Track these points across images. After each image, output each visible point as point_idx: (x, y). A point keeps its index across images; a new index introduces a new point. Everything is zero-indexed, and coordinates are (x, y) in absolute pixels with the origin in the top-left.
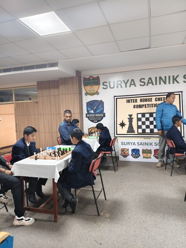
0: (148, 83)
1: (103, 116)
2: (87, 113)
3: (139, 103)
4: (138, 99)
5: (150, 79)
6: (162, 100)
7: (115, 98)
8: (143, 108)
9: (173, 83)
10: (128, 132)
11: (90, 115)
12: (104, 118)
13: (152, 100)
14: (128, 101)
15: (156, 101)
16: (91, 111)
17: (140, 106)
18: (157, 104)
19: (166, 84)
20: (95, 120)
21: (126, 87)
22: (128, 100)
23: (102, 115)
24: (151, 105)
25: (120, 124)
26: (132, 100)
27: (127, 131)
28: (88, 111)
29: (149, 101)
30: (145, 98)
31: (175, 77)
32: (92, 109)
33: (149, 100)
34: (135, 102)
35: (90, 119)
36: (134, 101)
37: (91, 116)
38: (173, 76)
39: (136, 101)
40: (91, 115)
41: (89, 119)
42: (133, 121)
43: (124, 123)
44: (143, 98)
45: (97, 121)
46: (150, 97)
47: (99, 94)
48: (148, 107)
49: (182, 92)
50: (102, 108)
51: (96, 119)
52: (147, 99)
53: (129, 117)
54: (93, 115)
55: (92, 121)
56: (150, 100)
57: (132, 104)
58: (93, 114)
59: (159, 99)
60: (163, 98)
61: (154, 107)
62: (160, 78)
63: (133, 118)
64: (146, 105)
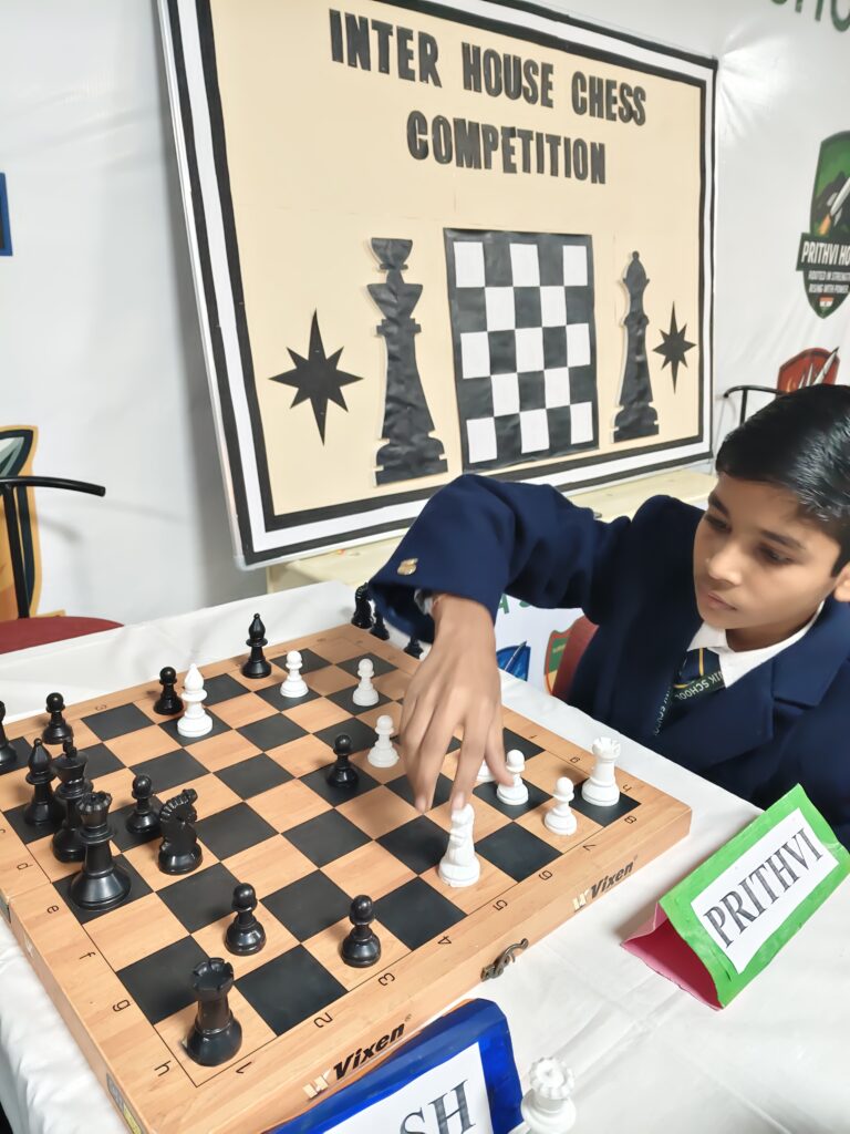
3: (452, 100)
6: (615, 109)
8: (488, 165)
10: (387, 464)
13: (550, 95)
14: (351, 43)
15: (578, 105)
17: (467, 145)
18: (584, 145)
22: (350, 18)
24: (547, 147)
25: (291, 366)
26: (393, 41)
27: (382, 456)
29: (534, 100)
34: (414, 64)
36: (404, 54)
39: (429, 67)
42: (419, 329)
43: (328, 354)
44: (482, 40)
46: (538, 54)
48: (527, 168)
49: (715, 66)
52: (517, 62)
53: (382, 278)
56: (538, 79)
57: (398, 97)
59: (593, 98)
60: (618, 85)
61: (568, 174)
63: (416, 292)
64: (512, 142)
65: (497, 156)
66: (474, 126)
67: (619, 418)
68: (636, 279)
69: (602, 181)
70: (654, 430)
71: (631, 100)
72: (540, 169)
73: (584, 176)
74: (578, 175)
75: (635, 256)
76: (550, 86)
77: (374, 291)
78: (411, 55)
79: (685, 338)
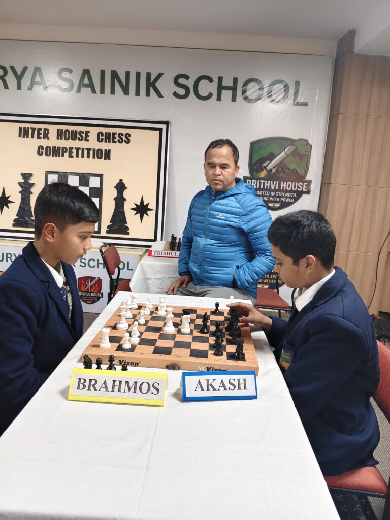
0: (81, 85)
3: (53, 141)
5: (86, 72)
6: (116, 140)
8: (63, 156)
9: (148, 94)
10: (17, 223)
13: (88, 138)
14: (24, 133)
15: (99, 140)
17: (56, 152)
18: (101, 150)
19: (128, 95)
21: (19, 87)
22: (25, 128)
24: (86, 152)
26: (36, 132)
29: (82, 140)
30: (71, 128)
31: (152, 79)
33: (82, 137)
34: (42, 136)
36: (39, 133)
38: (149, 75)
39: (46, 135)
42: (32, 193)
43: (6, 196)
44: (64, 128)
46: (84, 129)
48: (77, 156)
49: (167, 123)
52: (76, 131)
53: (23, 181)
56: (84, 135)
57: (35, 143)
59: (109, 138)
60: (117, 134)
61: (94, 157)
62: (114, 75)
63: (32, 185)
64: (72, 151)
65: (66, 155)
66: (59, 148)
67: (109, 227)
68: (121, 187)
69: (109, 159)
70: (128, 233)
71: (124, 137)
72: (83, 156)
73: (101, 158)
74: (98, 158)
75: (121, 180)
76: (88, 136)
77: (19, 184)
78: (41, 133)
79: (149, 207)
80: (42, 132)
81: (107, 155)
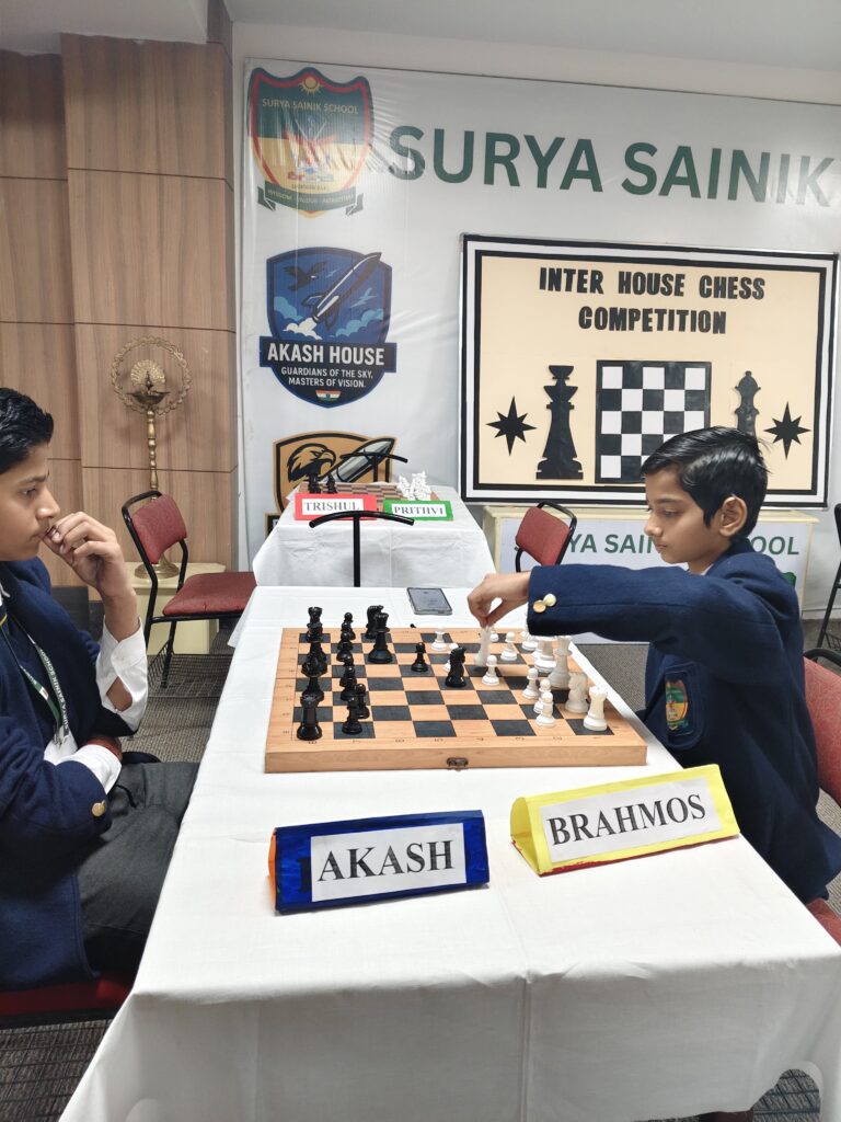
0: (672, 179)
1: (378, 363)
2: (268, 334)
3: (611, 297)
4: (610, 273)
5: (684, 153)
6: (736, 292)
7: (473, 246)
8: (632, 328)
9: (801, 199)
11: (290, 352)
12: (387, 376)
13: (682, 289)
14: (551, 280)
15: (704, 293)
16: (298, 323)
17: (617, 319)
18: (708, 314)
19: (762, 200)
20: (325, 388)
21: (542, 183)
22: (552, 270)
23: (374, 356)
24: (677, 318)
25: (498, 419)
26: (575, 278)
28: (275, 320)
29: (669, 293)
30: (646, 269)
31: (812, 168)
32: (309, 310)
33: (665, 283)
34: (587, 286)
35: (292, 381)
36: (581, 281)
37: (296, 355)
38: (805, 161)
39: (596, 285)
40: (296, 347)
41: (284, 380)
42: (573, 407)
43: (519, 415)
44: (633, 268)
45: (335, 395)
46: (674, 270)
47: (360, 208)
48: (660, 327)
49: (835, 258)
50: (374, 309)
51: (330, 383)
52: (657, 276)
53: (554, 383)
54: (311, 352)
55: (306, 393)
56: (673, 284)
57: (570, 302)
58: (311, 341)
59: (722, 288)
60: (739, 279)
61: (693, 329)
62: (739, 159)
63: (573, 390)
64: (650, 316)
65: (638, 324)
66: (623, 311)
68: (748, 387)
69: (723, 331)
71: (751, 287)
72: (671, 327)
73: (707, 330)
74: (702, 330)
75: (748, 373)
76: (682, 285)
77: (547, 389)
78: (585, 281)
79: (800, 426)
80: (588, 277)
81: (719, 323)
